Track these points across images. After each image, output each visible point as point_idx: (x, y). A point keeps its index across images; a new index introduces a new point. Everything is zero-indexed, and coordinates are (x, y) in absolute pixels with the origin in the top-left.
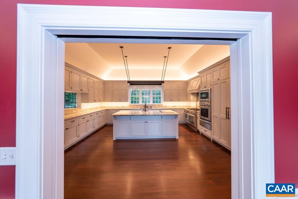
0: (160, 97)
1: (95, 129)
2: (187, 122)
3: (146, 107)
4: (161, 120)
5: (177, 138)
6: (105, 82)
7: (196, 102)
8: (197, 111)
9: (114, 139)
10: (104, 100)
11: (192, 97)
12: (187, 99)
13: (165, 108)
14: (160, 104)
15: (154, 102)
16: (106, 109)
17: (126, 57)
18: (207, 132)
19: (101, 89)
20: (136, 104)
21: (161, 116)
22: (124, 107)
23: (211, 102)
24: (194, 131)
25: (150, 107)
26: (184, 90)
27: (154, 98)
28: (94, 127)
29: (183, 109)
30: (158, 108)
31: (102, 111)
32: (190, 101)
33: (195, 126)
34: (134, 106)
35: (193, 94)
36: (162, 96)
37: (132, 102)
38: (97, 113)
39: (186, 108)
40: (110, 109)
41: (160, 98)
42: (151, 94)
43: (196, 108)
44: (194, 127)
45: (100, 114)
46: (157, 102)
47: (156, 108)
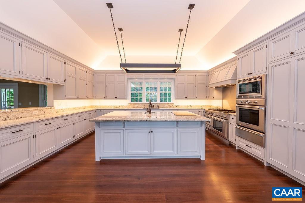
0: (171, 93)
1: (75, 138)
2: (210, 128)
3: (151, 107)
4: (177, 128)
5: (203, 158)
6: (95, 73)
7: (222, 100)
8: (229, 113)
9: (98, 159)
10: (95, 97)
11: (216, 93)
12: (208, 96)
13: (177, 108)
14: (169, 102)
15: (161, 100)
16: (97, 108)
17: (121, 30)
18: (252, 149)
19: (89, 82)
20: (139, 102)
21: (176, 123)
22: (122, 106)
23: (265, 99)
24: (223, 144)
25: (156, 107)
26: (203, 83)
27: (161, 94)
28: (74, 137)
29: (202, 109)
30: (168, 108)
31: (89, 111)
32: (213, 99)
33: (226, 136)
34: (136, 105)
35: (217, 88)
36: (173, 92)
37: (133, 100)
38: (80, 115)
39: (207, 109)
40: (102, 109)
41: (170, 95)
42: (158, 89)
43: (221, 108)
44: (224, 137)
45: (85, 116)
46: (166, 100)
47: (165, 108)
